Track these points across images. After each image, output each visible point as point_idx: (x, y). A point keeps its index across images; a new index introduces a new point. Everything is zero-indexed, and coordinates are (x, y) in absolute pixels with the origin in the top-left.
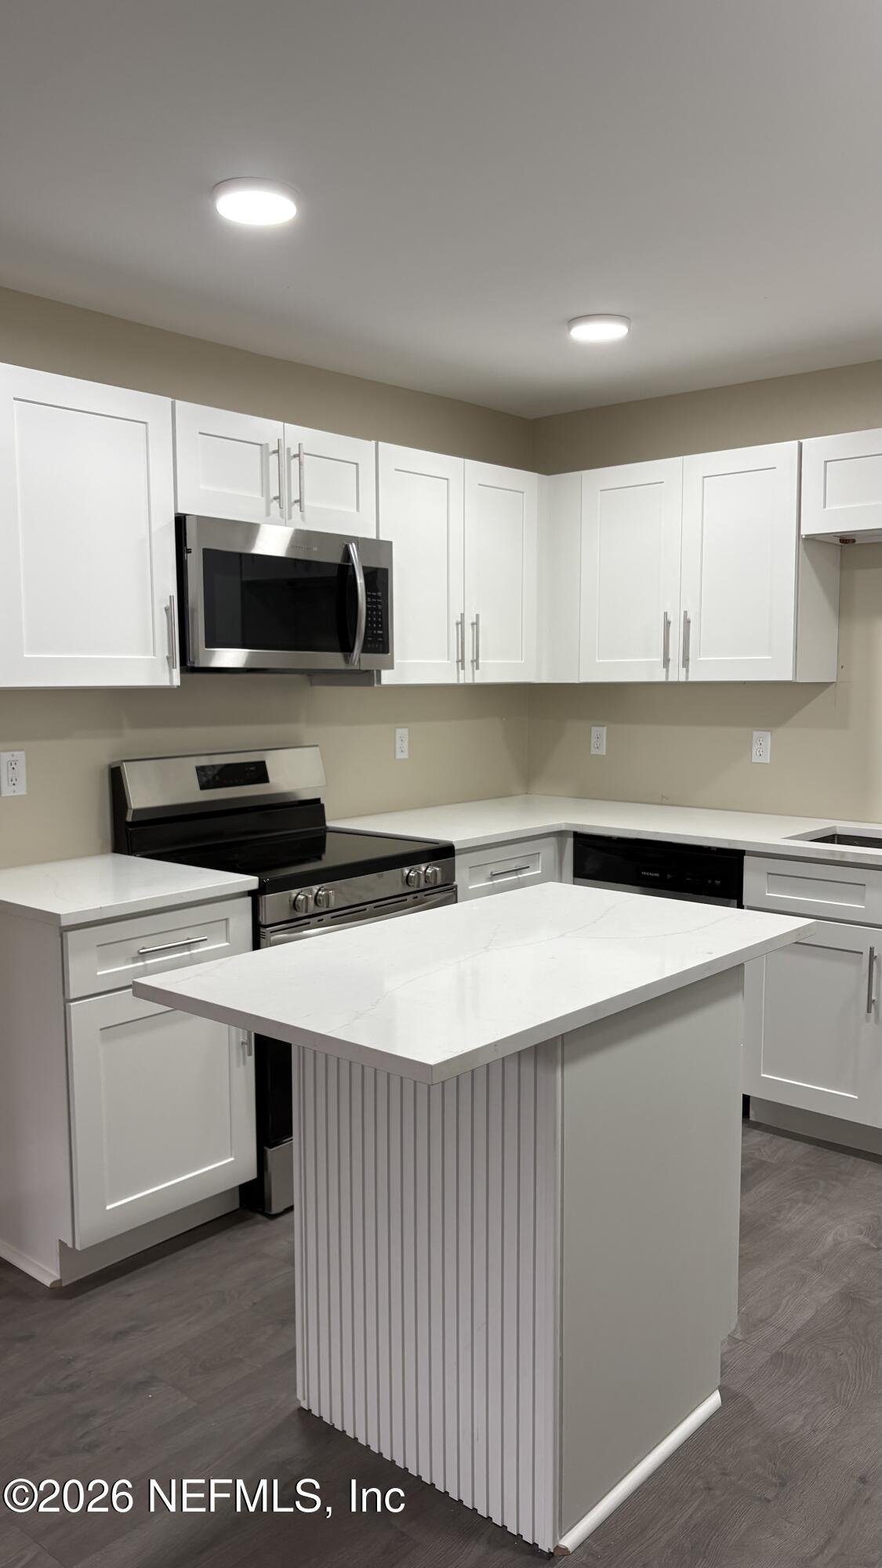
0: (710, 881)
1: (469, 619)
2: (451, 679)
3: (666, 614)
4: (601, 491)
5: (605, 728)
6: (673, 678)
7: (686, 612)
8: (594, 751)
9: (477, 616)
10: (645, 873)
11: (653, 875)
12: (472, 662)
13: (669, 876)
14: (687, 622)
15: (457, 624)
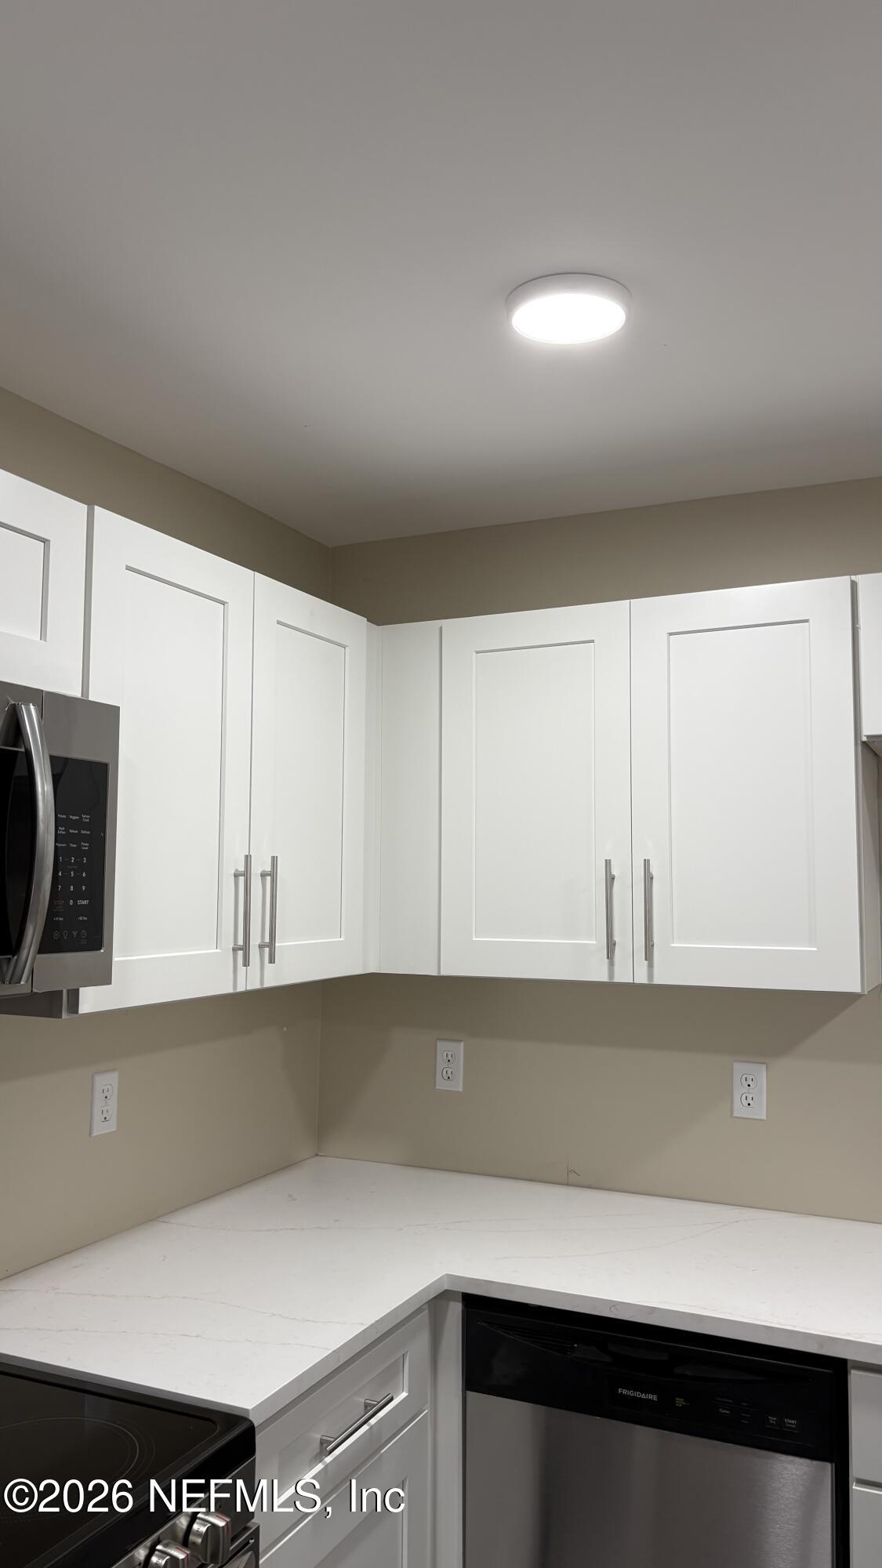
0: (772, 1419)
1: (260, 865)
2: (219, 984)
3: (608, 863)
4: (477, 652)
5: (462, 1043)
6: (623, 976)
7: (647, 863)
8: (441, 1085)
9: (274, 860)
10: (625, 1392)
11: (643, 1396)
12: (261, 947)
13: (680, 1402)
14: (649, 879)
15: (236, 876)
